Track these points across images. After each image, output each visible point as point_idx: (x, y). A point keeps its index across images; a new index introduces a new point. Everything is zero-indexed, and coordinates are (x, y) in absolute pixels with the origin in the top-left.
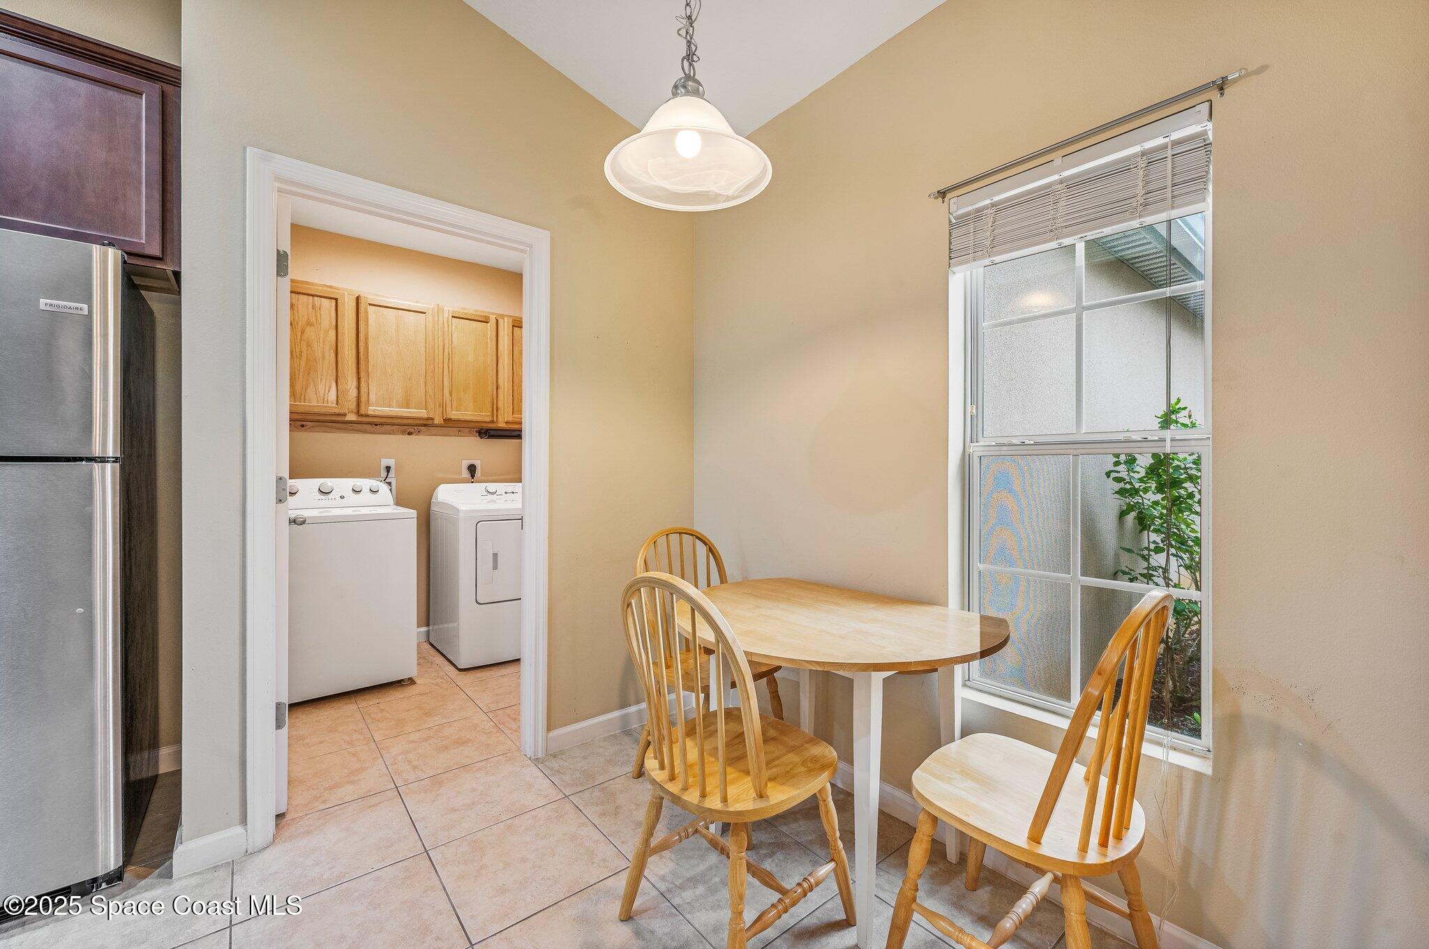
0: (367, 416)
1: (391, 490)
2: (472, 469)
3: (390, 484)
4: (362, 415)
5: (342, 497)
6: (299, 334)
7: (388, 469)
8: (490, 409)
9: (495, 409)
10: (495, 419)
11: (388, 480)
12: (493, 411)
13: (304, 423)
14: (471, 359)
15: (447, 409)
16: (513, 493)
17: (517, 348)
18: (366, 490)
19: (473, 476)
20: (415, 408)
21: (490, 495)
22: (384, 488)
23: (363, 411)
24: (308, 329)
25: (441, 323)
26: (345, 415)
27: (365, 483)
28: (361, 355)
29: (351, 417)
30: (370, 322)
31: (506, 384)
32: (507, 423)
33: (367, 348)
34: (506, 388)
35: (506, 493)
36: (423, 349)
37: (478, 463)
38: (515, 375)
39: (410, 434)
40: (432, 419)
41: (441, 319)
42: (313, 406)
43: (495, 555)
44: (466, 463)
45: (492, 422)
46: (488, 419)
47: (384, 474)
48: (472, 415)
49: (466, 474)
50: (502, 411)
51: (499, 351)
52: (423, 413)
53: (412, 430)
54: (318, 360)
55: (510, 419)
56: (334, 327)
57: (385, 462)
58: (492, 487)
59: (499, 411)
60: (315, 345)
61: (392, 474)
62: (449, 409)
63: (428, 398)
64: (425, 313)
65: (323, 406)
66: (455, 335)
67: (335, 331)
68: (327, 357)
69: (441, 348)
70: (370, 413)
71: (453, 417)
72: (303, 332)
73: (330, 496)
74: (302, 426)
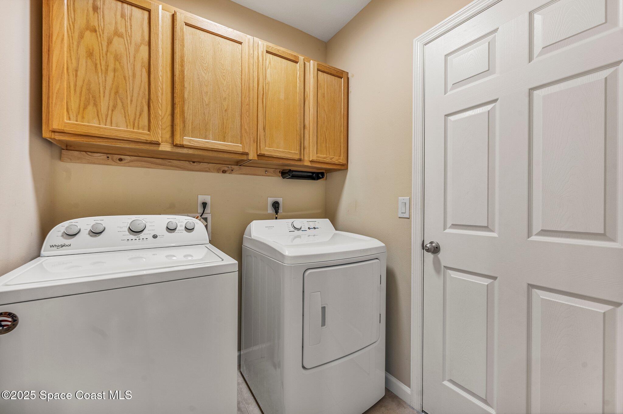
0: (182, 146)
1: (206, 226)
2: (276, 206)
3: (206, 219)
4: (176, 146)
5: (155, 237)
6: (105, 44)
7: (204, 205)
8: (298, 148)
9: (302, 147)
10: (302, 158)
11: (204, 216)
12: (301, 149)
13: (122, 157)
14: (282, 97)
15: (261, 145)
16: (315, 228)
17: (320, 91)
18: (181, 228)
19: (277, 212)
20: (231, 142)
21: (296, 231)
22: (199, 225)
23: (178, 141)
24: (116, 40)
25: (256, 57)
26: (158, 144)
27: (181, 220)
28: (177, 79)
29: (166, 147)
30: (186, 44)
31: (311, 124)
32: (312, 162)
33: (182, 72)
34: (311, 128)
35: (309, 228)
36: (239, 80)
37: (280, 200)
38: (318, 117)
39: (224, 172)
40: (247, 154)
41: (256, 53)
42: (120, 131)
43: (324, 309)
44: (271, 200)
45: (300, 160)
46: (297, 157)
47: (200, 210)
48: (283, 152)
49: (270, 210)
50: (308, 151)
51: (306, 93)
52: (238, 147)
53: (226, 169)
54: (127, 78)
55: (315, 158)
56: (147, 43)
57: (201, 198)
58: (298, 222)
59: (305, 150)
60: (124, 60)
61: (208, 210)
62: (262, 146)
63: (243, 131)
64: (240, 43)
65: (132, 132)
66: (268, 71)
67: (147, 48)
68: (138, 74)
69: (256, 80)
70: (185, 143)
71: (266, 153)
72: (110, 42)
73: (142, 235)
74: (121, 160)
